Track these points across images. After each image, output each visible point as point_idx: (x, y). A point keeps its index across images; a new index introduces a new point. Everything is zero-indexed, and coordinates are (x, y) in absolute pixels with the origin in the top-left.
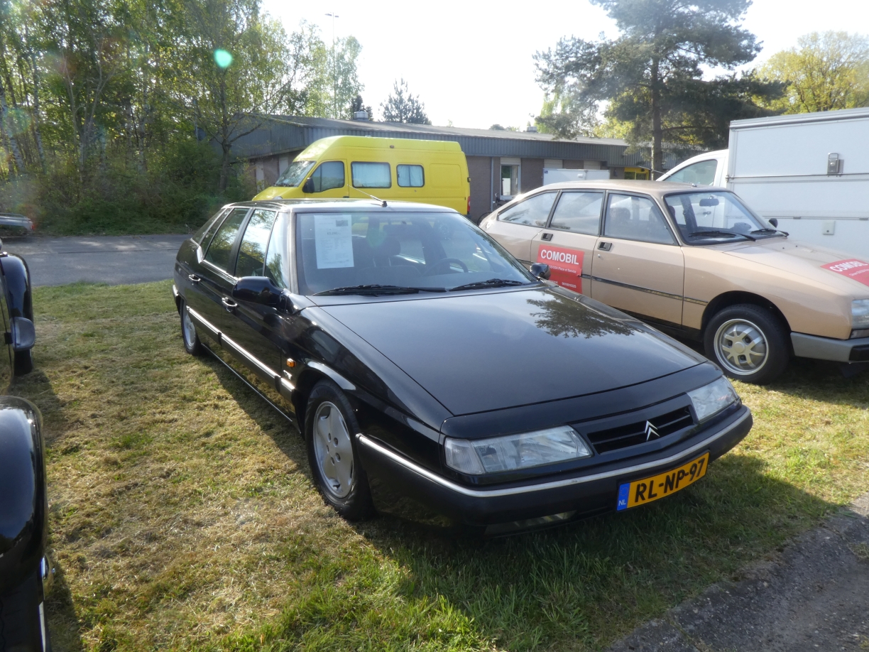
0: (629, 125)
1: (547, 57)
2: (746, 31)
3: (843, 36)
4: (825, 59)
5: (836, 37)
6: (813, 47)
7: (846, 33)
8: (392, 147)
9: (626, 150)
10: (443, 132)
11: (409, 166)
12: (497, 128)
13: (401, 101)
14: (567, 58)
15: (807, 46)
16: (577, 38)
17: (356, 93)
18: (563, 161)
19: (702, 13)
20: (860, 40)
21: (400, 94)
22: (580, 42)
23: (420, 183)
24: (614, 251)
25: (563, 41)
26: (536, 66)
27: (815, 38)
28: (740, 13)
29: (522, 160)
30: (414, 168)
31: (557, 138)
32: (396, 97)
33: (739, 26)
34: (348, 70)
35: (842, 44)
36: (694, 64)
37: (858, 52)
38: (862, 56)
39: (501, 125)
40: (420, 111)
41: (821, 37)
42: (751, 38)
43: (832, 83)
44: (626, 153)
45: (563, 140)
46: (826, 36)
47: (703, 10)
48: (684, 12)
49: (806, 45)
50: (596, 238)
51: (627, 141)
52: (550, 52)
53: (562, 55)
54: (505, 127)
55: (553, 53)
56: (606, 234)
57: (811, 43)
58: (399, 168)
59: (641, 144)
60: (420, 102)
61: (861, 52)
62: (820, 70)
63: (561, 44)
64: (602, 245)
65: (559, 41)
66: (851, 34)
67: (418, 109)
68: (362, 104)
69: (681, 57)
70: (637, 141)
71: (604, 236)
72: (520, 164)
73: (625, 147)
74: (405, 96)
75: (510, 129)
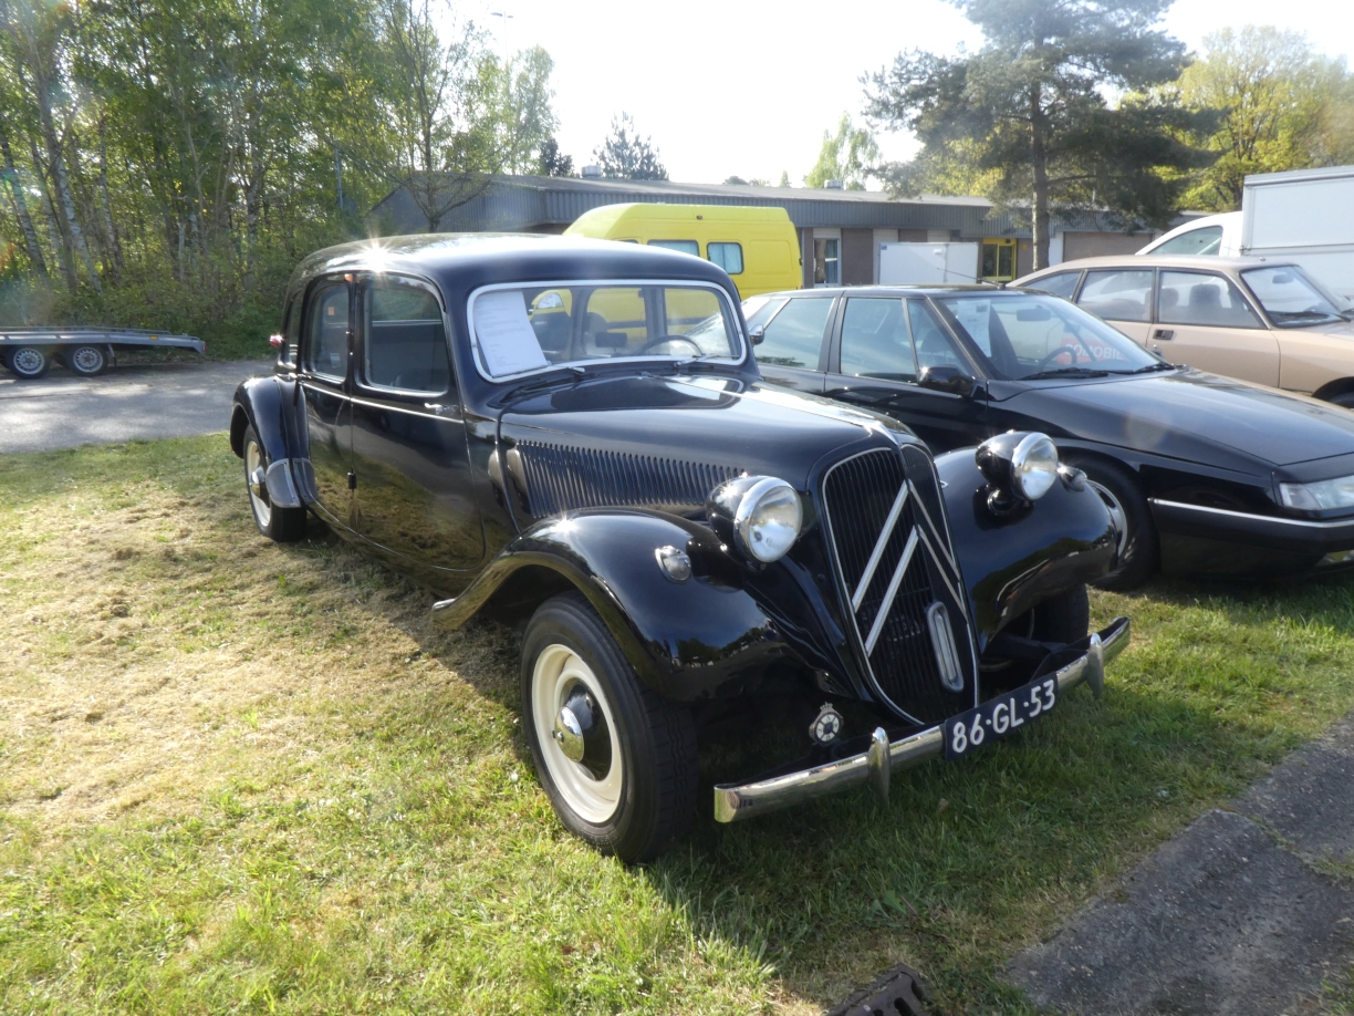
0: (995, 175)
1: (879, 80)
2: (1174, 38)
3: (1269, 32)
4: (1243, 67)
5: (1259, 34)
6: (1224, 50)
7: (1274, 28)
8: (699, 218)
9: (990, 212)
10: (717, 192)
11: (723, 244)
12: (735, 181)
13: (624, 145)
14: (909, 80)
15: (1216, 48)
16: (923, 50)
17: (547, 135)
18: (899, 231)
19: (1104, 12)
20: (1294, 37)
21: (622, 135)
22: (928, 56)
23: (738, 269)
24: (1176, 341)
25: (903, 56)
26: (864, 94)
27: (1228, 36)
28: (1157, 10)
29: (843, 231)
30: (729, 246)
31: (896, 197)
32: (616, 140)
33: (1165, 32)
34: (534, 100)
35: (1269, 44)
36: (1088, 84)
37: (1290, 54)
38: (1297, 61)
39: (740, 177)
40: (653, 160)
41: (1237, 34)
42: (1180, 47)
43: (1255, 102)
44: (988, 216)
45: (903, 200)
46: (1244, 32)
47: (1106, 9)
48: (1071, 10)
49: (1214, 46)
50: (1149, 325)
51: (992, 197)
52: (883, 71)
53: (900, 76)
54: (747, 181)
55: (887, 74)
56: (1161, 320)
57: (1222, 43)
58: (710, 247)
59: (1010, 203)
60: (653, 150)
61: (1295, 54)
62: (1236, 85)
63: (900, 59)
64: (1159, 334)
65: (897, 56)
66: (1280, 29)
67: (649, 157)
68: (558, 152)
69: (1071, 76)
70: (1007, 198)
71: (1158, 322)
72: (839, 237)
73: (987, 209)
74: (630, 139)
75: (756, 183)
